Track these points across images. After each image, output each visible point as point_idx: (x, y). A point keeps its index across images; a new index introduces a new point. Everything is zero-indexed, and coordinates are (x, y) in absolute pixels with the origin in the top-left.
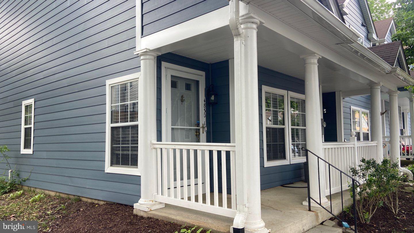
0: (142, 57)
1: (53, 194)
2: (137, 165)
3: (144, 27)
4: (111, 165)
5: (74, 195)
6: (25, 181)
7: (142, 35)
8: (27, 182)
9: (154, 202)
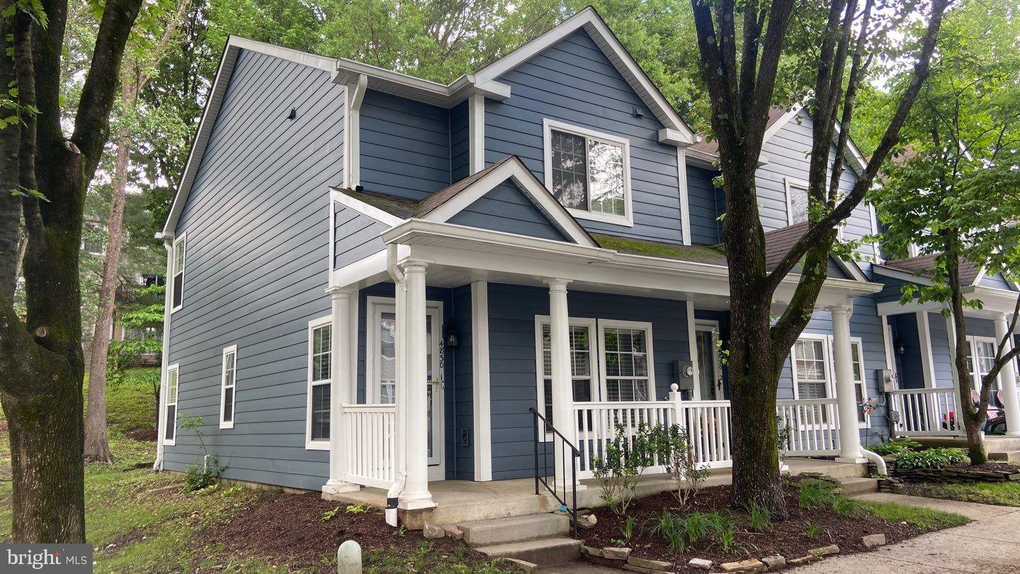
0: (333, 297)
1: (254, 486)
2: (329, 437)
3: (337, 258)
4: (312, 439)
5: (277, 486)
6: (223, 471)
7: (335, 267)
8: (226, 472)
9: (343, 483)
